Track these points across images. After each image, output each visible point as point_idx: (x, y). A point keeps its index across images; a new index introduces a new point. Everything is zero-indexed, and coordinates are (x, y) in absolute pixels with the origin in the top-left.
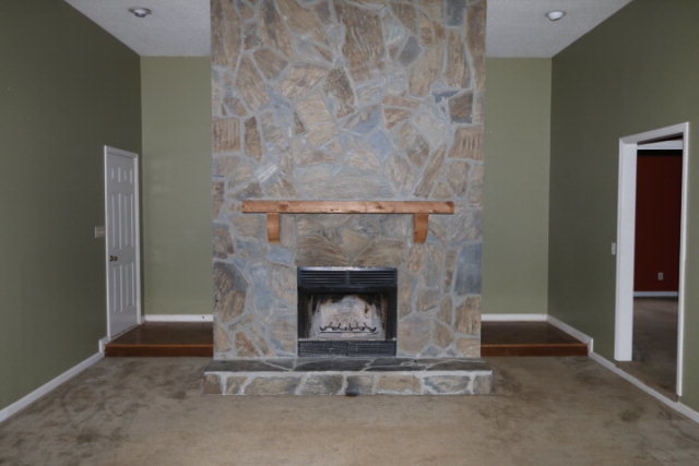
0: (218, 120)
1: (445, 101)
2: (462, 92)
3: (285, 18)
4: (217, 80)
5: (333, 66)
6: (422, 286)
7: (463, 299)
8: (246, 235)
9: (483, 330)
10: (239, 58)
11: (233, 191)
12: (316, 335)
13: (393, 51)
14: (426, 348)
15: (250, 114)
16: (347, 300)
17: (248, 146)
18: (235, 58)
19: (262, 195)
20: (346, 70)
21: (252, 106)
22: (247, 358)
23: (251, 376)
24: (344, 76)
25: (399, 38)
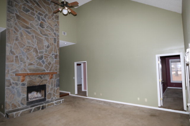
0: (8, 55)
1: (54, 55)
2: (56, 54)
3: (25, 37)
4: (8, 47)
5: (34, 47)
6: (50, 87)
7: (57, 88)
8: (15, 81)
9: (60, 93)
10: (14, 43)
11: (12, 71)
12: (30, 100)
13: (45, 46)
14: (51, 98)
15: (16, 55)
16: (33, 92)
17: (16, 61)
18: (13, 43)
19: (19, 72)
20: (37, 48)
21: (17, 53)
22: (14, 109)
23: (21, 111)
24: (37, 49)
25: (46, 44)
